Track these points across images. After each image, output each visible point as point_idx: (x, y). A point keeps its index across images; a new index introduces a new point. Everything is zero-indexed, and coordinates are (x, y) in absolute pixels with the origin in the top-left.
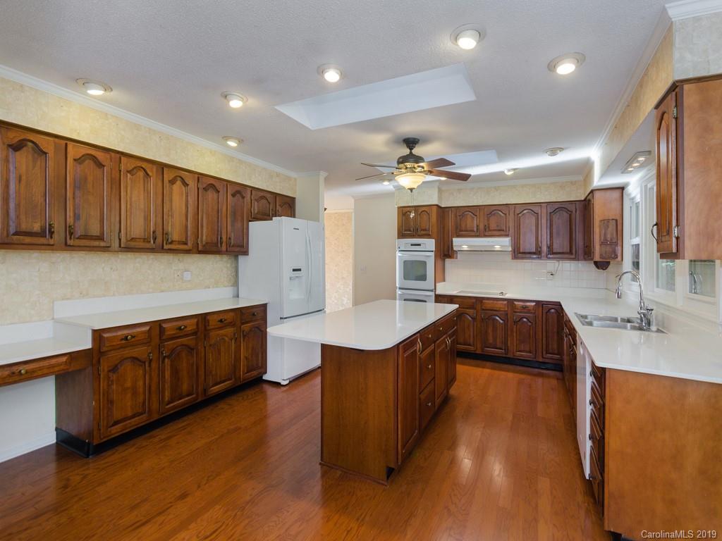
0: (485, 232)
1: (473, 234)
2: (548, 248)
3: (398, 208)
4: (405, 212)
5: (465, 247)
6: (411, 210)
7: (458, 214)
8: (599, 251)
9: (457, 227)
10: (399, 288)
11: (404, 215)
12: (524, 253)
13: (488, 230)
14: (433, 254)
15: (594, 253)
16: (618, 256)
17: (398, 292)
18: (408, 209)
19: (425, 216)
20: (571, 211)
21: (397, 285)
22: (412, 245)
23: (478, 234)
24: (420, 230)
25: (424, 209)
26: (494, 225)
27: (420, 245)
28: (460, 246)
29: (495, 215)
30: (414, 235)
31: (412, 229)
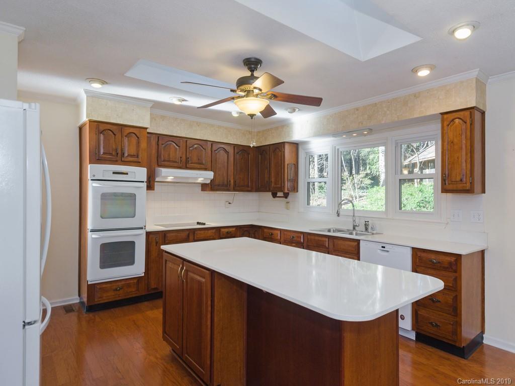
0: (185, 165)
1: (176, 165)
2: (235, 182)
3: (90, 121)
4: (102, 129)
5: (170, 179)
6: (113, 128)
7: (160, 142)
8: (287, 185)
9: (158, 156)
10: (92, 231)
11: (101, 133)
12: (219, 185)
13: (190, 162)
14: (144, 185)
15: (284, 187)
16: (295, 189)
17: (91, 236)
18: (109, 127)
19: (134, 140)
20: (249, 154)
21: (90, 225)
22: (114, 173)
23: (181, 165)
24: (126, 155)
25: (132, 130)
26: (195, 159)
27: (127, 174)
28: (166, 177)
29: (196, 148)
30: (117, 161)
31: (114, 153)
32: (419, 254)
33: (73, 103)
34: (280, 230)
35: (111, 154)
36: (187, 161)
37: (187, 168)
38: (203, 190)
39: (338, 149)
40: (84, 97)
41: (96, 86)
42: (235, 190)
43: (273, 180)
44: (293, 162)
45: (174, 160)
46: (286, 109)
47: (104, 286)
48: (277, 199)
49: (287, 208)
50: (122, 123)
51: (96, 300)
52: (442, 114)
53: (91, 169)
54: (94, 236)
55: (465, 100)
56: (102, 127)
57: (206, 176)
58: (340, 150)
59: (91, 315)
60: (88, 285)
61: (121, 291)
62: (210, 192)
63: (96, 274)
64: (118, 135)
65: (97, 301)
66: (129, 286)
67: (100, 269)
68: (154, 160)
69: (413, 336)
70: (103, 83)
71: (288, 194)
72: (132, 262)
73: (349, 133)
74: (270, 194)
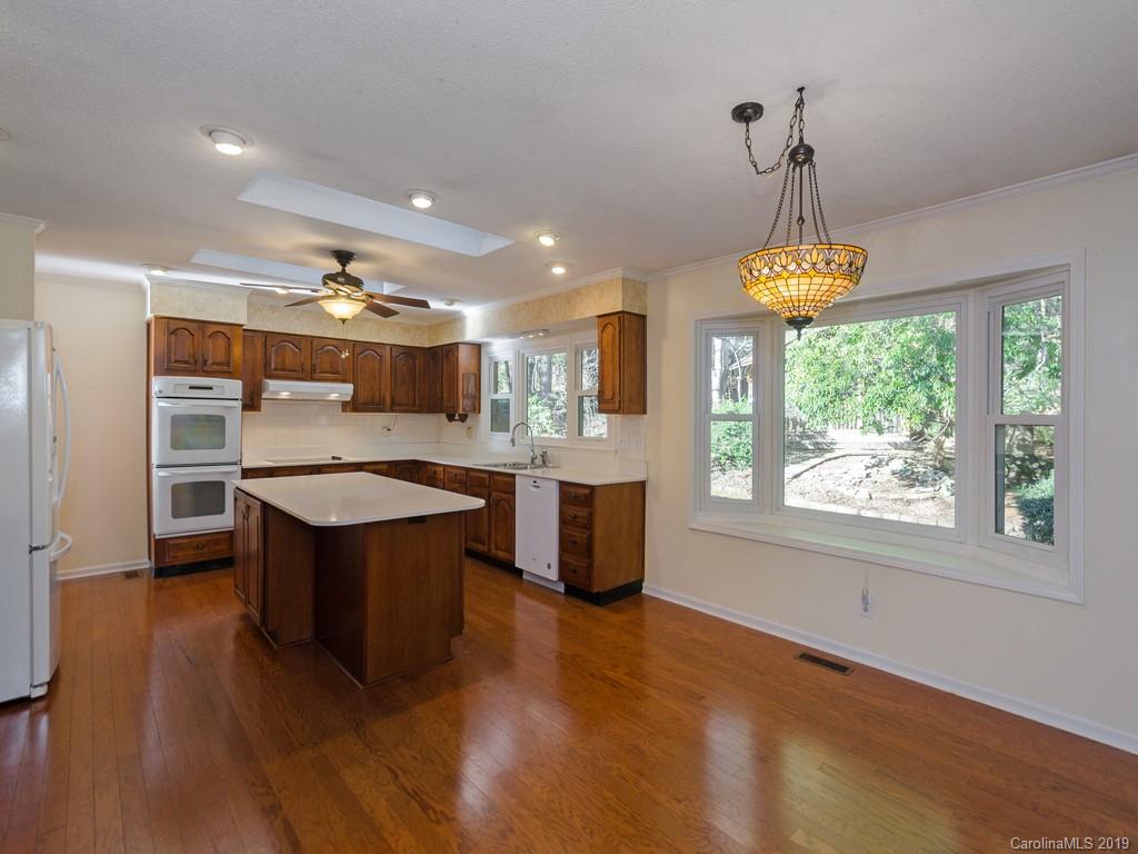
0: (314, 374)
1: (294, 374)
2: (393, 399)
3: (156, 318)
4: (175, 327)
5: (285, 395)
6: (190, 326)
7: (269, 343)
8: (463, 404)
9: (267, 364)
10: (159, 466)
11: (172, 333)
12: (365, 404)
13: (318, 371)
14: (239, 404)
15: (457, 406)
16: (476, 409)
17: (157, 474)
18: (183, 324)
19: (221, 342)
20: (415, 358)
21: (155, 460)
22: (191, 388)
23: (303, 376)
24: (210, 362)
25: (217, 328)
26: (326, 366)
27: (211, 388)
28: (278, 393)
29: (328, 351)
30: (196, 371)
31: (191, 360)
32: (566, 488)
33: (137, 289)
34: (445, 466)
35: (187, 362)
36: (313, 369)
37: (313, 380)
38: (344, 410)
39: (523, 355)
40: (147, 284)
41: (158, 273)
42: (392, 411)
43: (445, 395)
44: (473, 369)
45: (291, 368)
46: (442, 300)
47: (181, 541)
48: (453, 423)
49: (469, 437)
50: (203, 319)
51: (167, 560)
52: (599, 317)
53: (157, 384)
54: (161, 474)
55: (613, 303)
56: (174, 326)
57: (344, 391)
58: (526, 355)
59: (160, 580)
60: (156, 541)
61: (205, 550)
62: (353, 414)
63: (167, 525)
64: (198, 336)
65: (169, 561)
66: (217, 542)
67: (171, 519)
68: (260, 368)
69: (561, 588)
70: (165, 269)
71: (466, 416)
72: (221, 511)
73: (525, 333)
74: (443, 416)
